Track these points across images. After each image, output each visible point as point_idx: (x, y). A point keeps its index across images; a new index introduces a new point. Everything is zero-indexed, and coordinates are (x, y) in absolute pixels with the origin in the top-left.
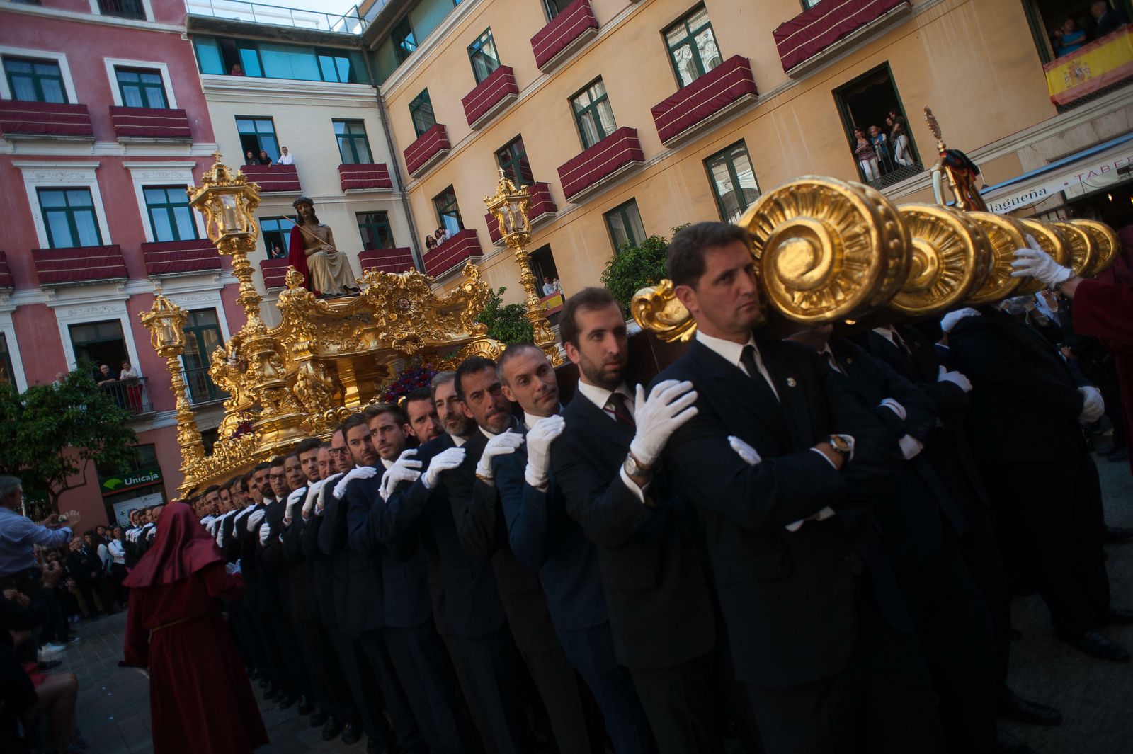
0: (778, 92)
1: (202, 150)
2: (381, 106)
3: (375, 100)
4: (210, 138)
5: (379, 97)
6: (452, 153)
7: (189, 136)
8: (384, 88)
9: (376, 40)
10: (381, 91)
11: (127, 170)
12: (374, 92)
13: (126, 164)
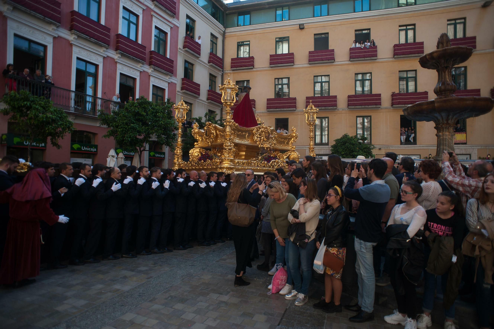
0: (386, 108)
1: (174, 21)
2: (224, 35)
3: (222, 32)
4: (178, 19)
5: (224, 33)
6: (254, 69)
7: (175, 14)
8: (229, 30)
9: (231, 11)
10: (226, 30)
11: (152, 16)
12: (223, 29)
13: (153, 13)
